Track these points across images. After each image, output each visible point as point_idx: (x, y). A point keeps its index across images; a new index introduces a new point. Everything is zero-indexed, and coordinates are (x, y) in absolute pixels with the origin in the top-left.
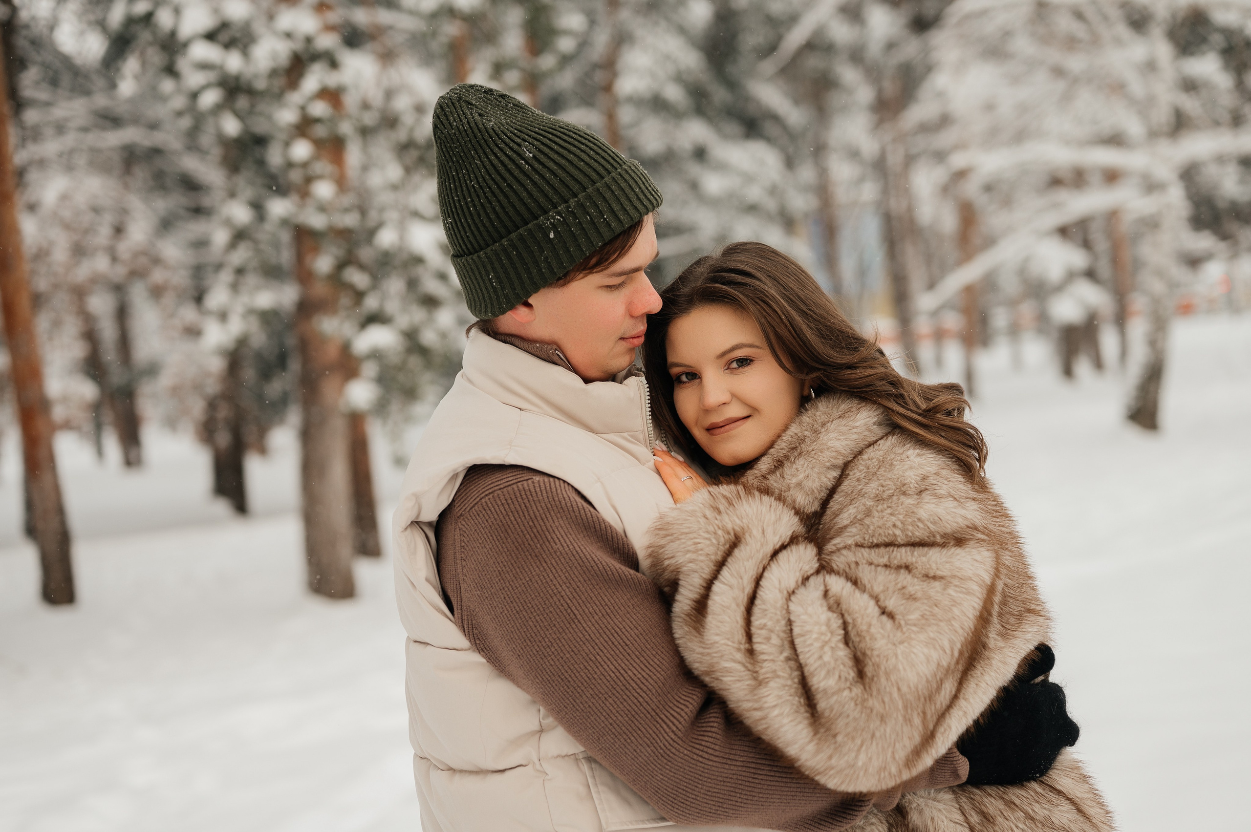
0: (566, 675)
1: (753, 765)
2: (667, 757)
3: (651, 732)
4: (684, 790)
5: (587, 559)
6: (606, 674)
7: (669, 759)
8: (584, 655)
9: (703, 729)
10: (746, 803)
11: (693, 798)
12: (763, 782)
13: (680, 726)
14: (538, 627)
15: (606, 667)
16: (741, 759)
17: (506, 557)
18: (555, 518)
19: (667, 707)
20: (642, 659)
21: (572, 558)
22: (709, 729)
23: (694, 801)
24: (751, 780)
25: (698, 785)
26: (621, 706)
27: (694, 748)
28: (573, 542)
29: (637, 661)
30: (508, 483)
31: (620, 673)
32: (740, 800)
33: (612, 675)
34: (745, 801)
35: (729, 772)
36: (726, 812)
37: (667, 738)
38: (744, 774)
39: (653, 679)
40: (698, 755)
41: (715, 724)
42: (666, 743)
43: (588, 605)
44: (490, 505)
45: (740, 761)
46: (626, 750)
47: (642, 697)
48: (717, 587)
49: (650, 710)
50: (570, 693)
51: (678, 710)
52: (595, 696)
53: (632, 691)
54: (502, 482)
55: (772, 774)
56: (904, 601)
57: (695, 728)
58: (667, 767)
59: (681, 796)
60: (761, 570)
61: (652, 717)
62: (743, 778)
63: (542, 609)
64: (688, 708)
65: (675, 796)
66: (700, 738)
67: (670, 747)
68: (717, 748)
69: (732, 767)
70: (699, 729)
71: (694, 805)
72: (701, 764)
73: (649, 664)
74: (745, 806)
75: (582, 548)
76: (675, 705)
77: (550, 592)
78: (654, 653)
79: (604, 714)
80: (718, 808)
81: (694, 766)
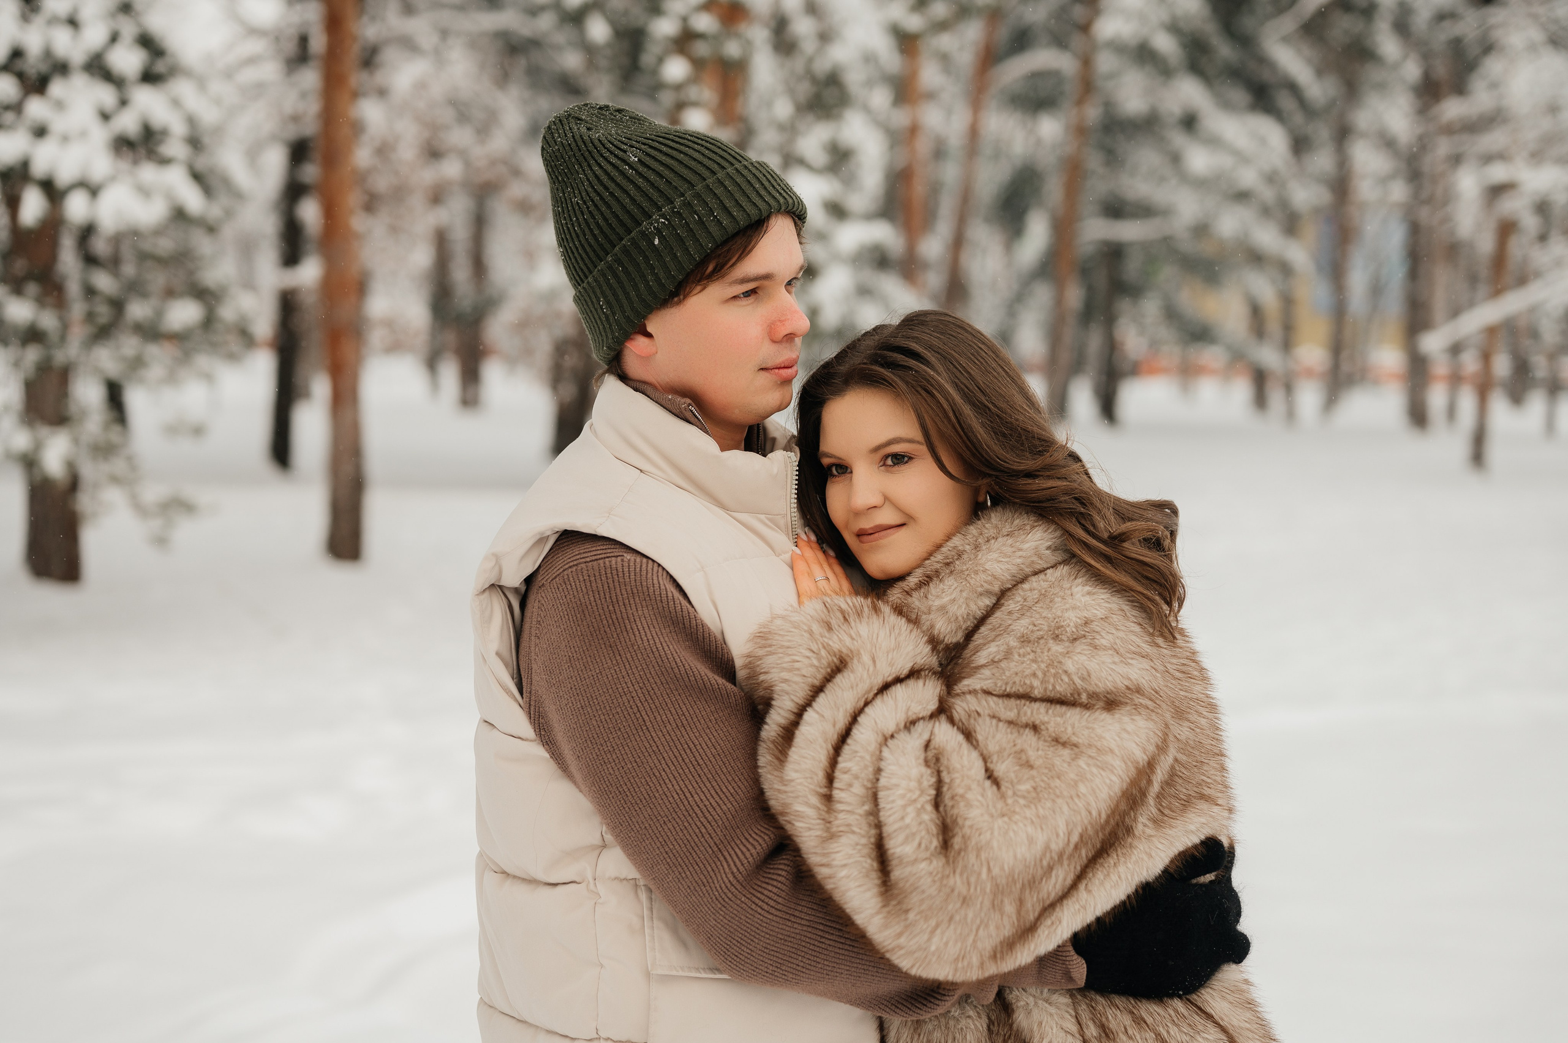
0: (625, 787)
1: (821, 927)
2: (722, 901)
3: (709, 869)
4: (737, 941)
5: (668, 659)
6: (669, 794)
7: (724, 903)
8: (648, 769)
9: (770, 876)
10: (808, 969)
11: (748, 953)
12: (830, 948)
13: (741, 868)
14: (602, 727)
15: (670, 786)
16: (807, 918)
17: (578, 642)
18: (639, 606)
19: (733, 844)
20: (715, 784)
21: (651, 655)
22: (775, 877)
23: (749, 956)
24: (816, 943)
25: (754, 940)
26: (681, 834)
27: (755, 896)
28: (655, 636)
29: (708, 785)
30: (596, 557)
31: (685, 795)
32: (802, 964)
33: (676, 796)
34: (808, 967)
35: (792, 930)
36: (785, 975)
37: (725, 879)
38: (809, 935)
39: (721, 809)
40: (757, 905)
41: (783, 873)
42: (723, 885)
43: (662, 712)
44: (571, 579)
45: (807, 920)
46: (680, 885)
47: (705, 827)
48: (809, 715)
49: (712, 844)
50: (627, 809)
51: (744, 850)
52: (653, 818)
53: (696, 819)
54: (589, 554)
55: (843, 940)
56: (1017, 768)
57: (761, 873)
58: (721, 912)
59: (735, 948)
60: (862, 703)
61: (713, 852)
62: (807, 940)
63: (608, 708)
64: (755, 849)
65: (728, 947)
66: (764, 885)
67: (726, 891)
68: (780, 900)
69: (796, 926)
70: (765, 875)
71: (748, 961)
72: (759, 916)
73: (722, 790)
74: (807, 971)
75: (664, 644)
76: (742, 842)
77: (620, 689)
78: (730, 779)
79: (661, 839)
80: (776, 969)
81: (752, 917)
